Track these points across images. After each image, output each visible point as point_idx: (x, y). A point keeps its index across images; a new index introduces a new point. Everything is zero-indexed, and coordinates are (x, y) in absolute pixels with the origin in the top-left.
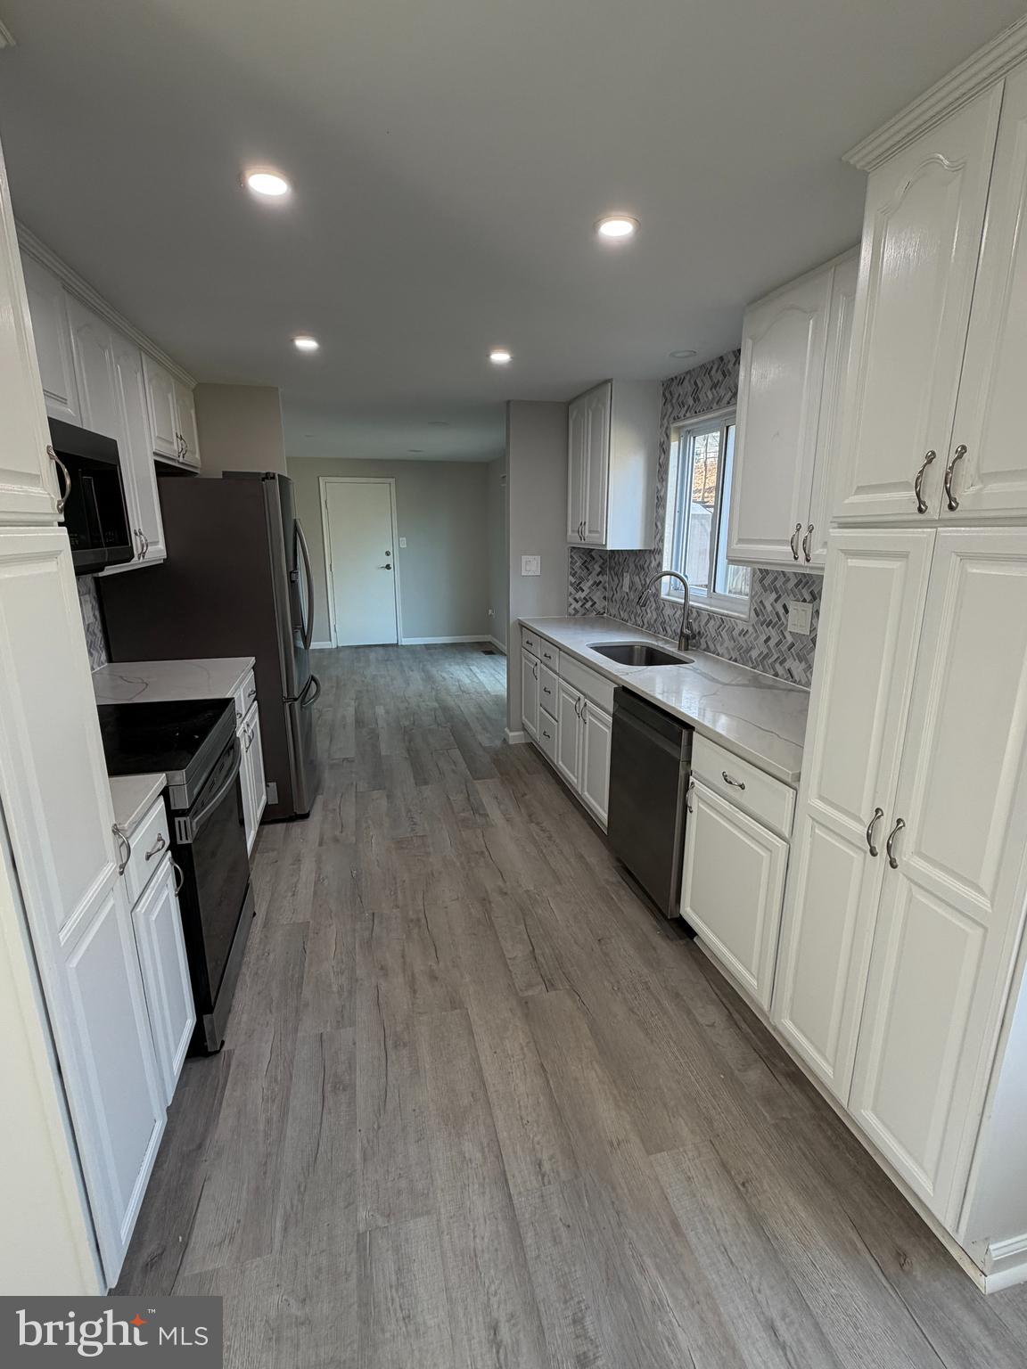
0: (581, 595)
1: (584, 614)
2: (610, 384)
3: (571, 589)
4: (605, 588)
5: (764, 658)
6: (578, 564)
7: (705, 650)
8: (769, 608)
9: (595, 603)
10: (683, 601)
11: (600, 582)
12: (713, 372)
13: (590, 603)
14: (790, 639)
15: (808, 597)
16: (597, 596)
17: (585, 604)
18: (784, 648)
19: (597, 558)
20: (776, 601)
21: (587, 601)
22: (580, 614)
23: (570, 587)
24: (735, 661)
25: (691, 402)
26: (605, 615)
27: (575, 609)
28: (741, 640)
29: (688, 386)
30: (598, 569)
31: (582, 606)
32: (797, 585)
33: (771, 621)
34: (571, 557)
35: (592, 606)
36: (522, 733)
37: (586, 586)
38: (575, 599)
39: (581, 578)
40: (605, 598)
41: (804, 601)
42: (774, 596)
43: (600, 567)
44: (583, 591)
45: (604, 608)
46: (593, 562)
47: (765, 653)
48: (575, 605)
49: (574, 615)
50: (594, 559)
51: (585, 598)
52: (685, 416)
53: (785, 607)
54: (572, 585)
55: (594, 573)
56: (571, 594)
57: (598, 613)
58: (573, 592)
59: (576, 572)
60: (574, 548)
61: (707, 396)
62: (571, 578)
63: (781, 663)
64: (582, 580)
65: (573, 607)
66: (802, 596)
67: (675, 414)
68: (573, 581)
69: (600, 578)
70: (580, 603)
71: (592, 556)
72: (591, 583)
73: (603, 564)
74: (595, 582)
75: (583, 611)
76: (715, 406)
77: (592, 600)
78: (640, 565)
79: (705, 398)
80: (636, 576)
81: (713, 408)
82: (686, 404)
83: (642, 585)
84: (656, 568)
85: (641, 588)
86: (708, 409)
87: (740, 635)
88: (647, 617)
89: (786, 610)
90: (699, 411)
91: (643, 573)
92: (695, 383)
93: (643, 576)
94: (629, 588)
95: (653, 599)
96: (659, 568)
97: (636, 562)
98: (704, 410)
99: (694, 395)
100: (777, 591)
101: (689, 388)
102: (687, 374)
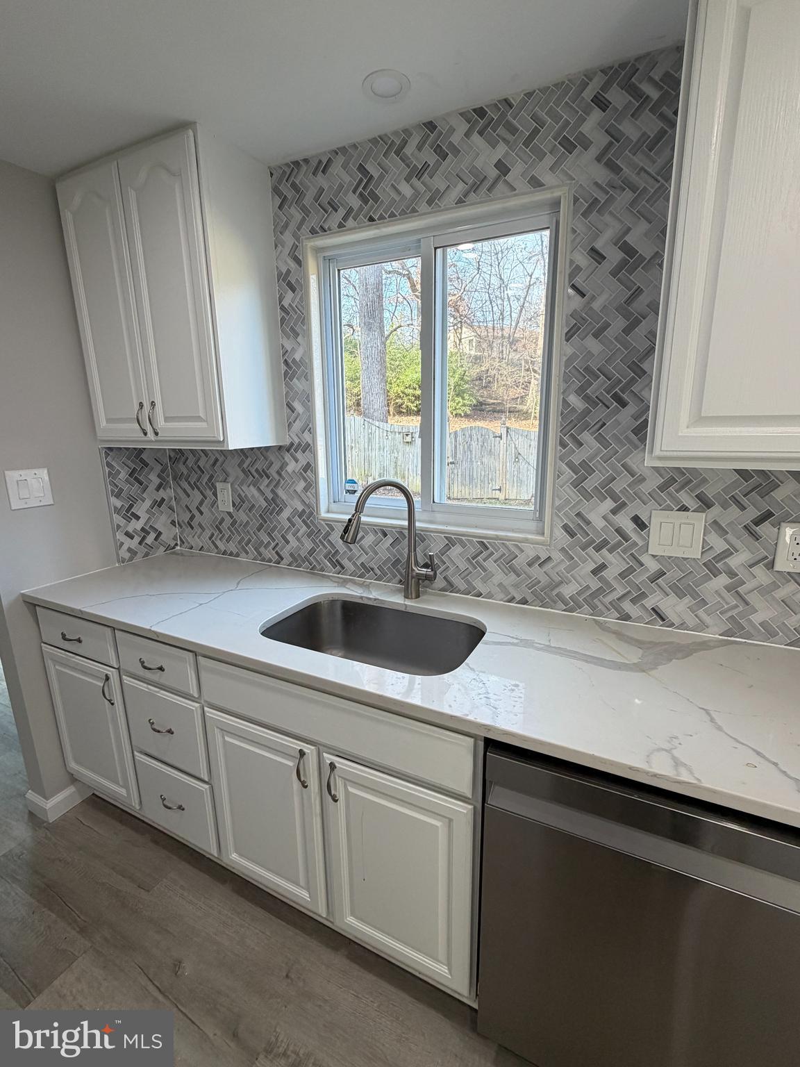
0: (136, 525)
1: (147, 555)
2: (191, 133)
3: (118, 519)
4: (171, 508)
5: (594, 595)
6: (123, 475)
7: (443, 590)
8: (599, 523)
9: (160, 533)
10: (406, 523)
11: (163, 500)
12: (409, 150)
13: (152, 535)
14: (652, 565)
15: (691, 503)
16: (162, 522)
17: (144, 538)
18: (640, 579)
19: (151, 462)
20: (615, 511)
21: (148, 533)
22: (140, 555)
23: (115, 516)
24: (524, 602)
25: (354, 201)
26: (178, 548)
27: (129, 550)
28: (536, 572)
29: (341, 174)
30: (156, 481)
31: (140, 543)
32: (663, 487)
33: (605, 542)
34: (109, 465)
35: (156, 539)
36: (71, 790)
37: (142, 509)
38: (127, 534)
39: (130, 498)
40: (173, 523)
41: (684, 509)
42: (609, 504)
43: (159, 476)
44: (138, 518)
45: (175, 538)
46: (146, 469)
47: (594, 588)
48: (128, 543)
49: (131, 559)
50: (147, 465)
51: (143, 529)
52: (341, 226)
53: (636, 520)
54: (118, 511)
55: (152, 487)
56: (119, 527)
57: (168, 548)
58: (122, 522)
59: (121, 490)
60: (110, 449)
61: (399, 193)
62: (114, 500)
63: (635, 601)
64: (132, 501)
65: (125, 547)
66: (677, 501)
67: (313, 222)
68: (118, 503)
69: (162, 494)
70: (137, 539)
71: (142, 461)
72: (148, 503)
73: (163, 471)
74: (155, 502)
75: (143, 549)
77: (156, 530)
78: (257, 470)
79: (393, 195)
80: (248, 487)
81: (418, 212)
82: (342, 205)
83: (266, 499)
84: (301, 473)
85: (264, 504)
86: (403, 213)
87: (530, 564)
88: (288, 547)
89: (640, 524)
90: (382, 217)
91: (266, 481)
92: (362, 169)
93: (267, 486)
94: (234, 505)
95: (297, 519)
96: (309, 472)
97: (245, 466)
98: (392, 215)
99: (360, 189)
100: (614, 498)
101: (347, 179)
102: (337, 154)
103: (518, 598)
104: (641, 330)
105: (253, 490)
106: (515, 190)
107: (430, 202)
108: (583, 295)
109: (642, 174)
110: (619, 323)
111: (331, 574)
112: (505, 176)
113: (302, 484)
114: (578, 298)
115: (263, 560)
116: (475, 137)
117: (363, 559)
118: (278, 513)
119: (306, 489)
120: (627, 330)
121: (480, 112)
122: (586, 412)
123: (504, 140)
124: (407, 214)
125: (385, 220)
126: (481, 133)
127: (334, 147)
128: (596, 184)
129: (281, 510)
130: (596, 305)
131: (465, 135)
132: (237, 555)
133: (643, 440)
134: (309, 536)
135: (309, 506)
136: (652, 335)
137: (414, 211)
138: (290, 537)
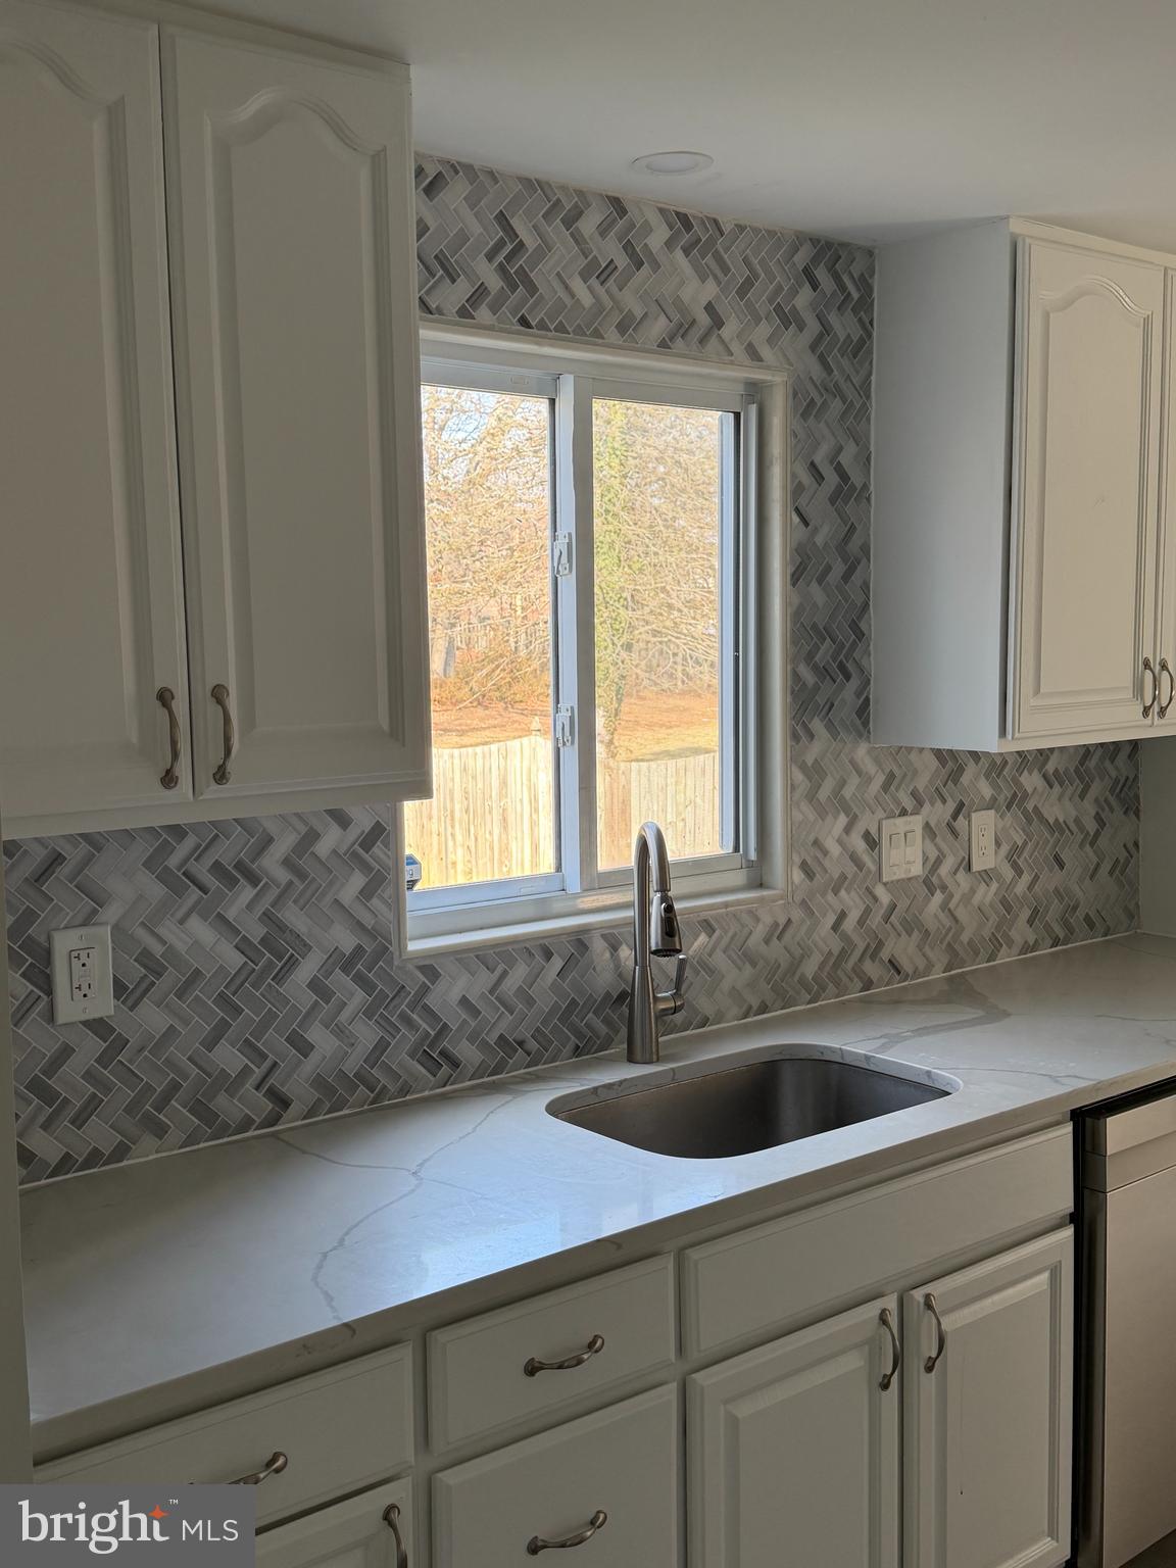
5: (837, 965)
8: (835, 850)
12: (586, 228)
14: (884, 897)
15: (909, 803)
18: (875, 920)
20: (847, 830)
24: (764, 1009)
25: (490, 277)
28: (775, 950)
29: (463, 214)
32: (886, 787)
33: (843, 877)
41: (904, 813)
42: (843, 820)
47: (836, 952)
52: (463, 313)
53: (868, 837)
61: (570, 293)
63: (873, 957)
66: (898, 802)
76: (612, 335)
78: (217, 868)
79: (561, 293)
80: (182, 922)
81: (603, 338)
82: (465, 273)
83: (246, 945)
84: (355, 855)
85: (234, 960)
86: (579, 331)
87: (767, 941)
88: (309, 1066)
89: (872, 842)
90: (542, 326)
91: (247, 893)
92: (502, 219)
93: (250, 906)
94: (120, 988)
95: (341, 981)
96: (378, 849)
97: (173, 862)
98: (561, 329)
99: (500, 258)
100: (847, 810)
101: (476, 229)
102: (457, 172)
103: (756, 1004)
104: (856, 578)
105: (202, 930)
106: (732, 355)
107: (622, 328)
108: (806, 523)
109: (848, 381)
110: (839, 568)
111: (426, 1093)
112: (719, 329)
113: (358, 881)
114: (802, 526)
115: (224, 1130)
116: (679, 254)
117: (502, 1028)
118: (279, 978)
119: (367, 893)
120: (846, 577)
121: (685, 221)
122: (816, 688)
123: (716, 277)
124: (586, 335)
125: (549, 333)
126: (687, 251)
127: (454, 158)
128: (811, 378)
129: (292, 964)
130: (819, 540)
131: (665, 243)
132: (121, 1152)
133: (866, 724)
134: (369, 1013)
135: (371, 933)
136: (865, 587)
137: (597, 334)
138: (316, 1034)
